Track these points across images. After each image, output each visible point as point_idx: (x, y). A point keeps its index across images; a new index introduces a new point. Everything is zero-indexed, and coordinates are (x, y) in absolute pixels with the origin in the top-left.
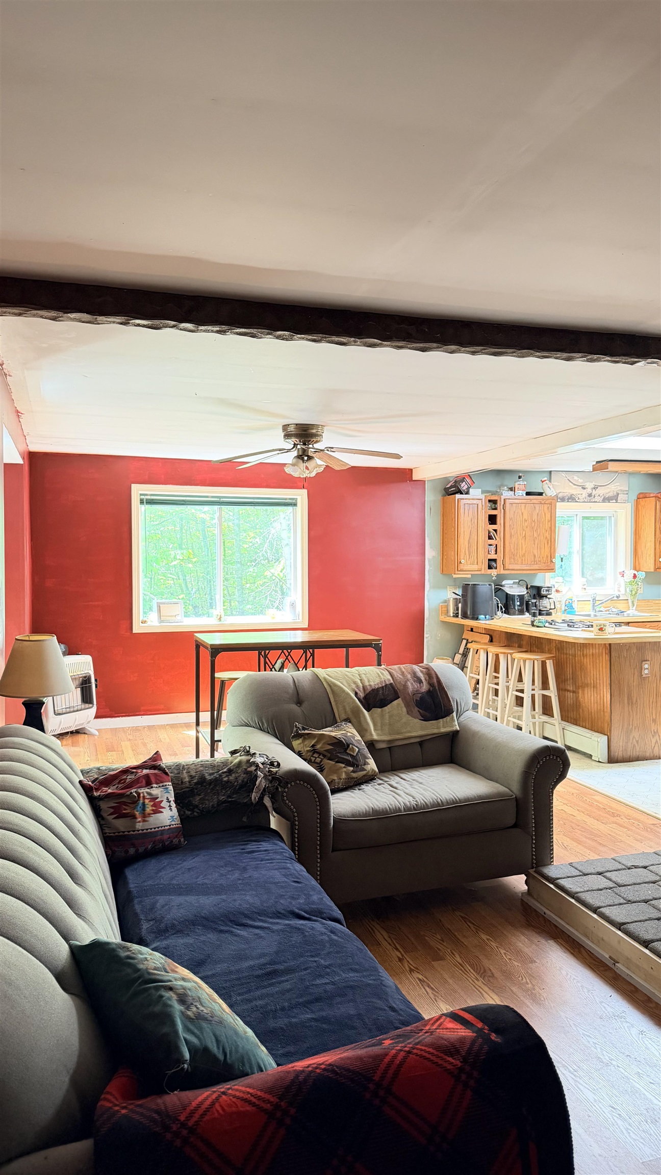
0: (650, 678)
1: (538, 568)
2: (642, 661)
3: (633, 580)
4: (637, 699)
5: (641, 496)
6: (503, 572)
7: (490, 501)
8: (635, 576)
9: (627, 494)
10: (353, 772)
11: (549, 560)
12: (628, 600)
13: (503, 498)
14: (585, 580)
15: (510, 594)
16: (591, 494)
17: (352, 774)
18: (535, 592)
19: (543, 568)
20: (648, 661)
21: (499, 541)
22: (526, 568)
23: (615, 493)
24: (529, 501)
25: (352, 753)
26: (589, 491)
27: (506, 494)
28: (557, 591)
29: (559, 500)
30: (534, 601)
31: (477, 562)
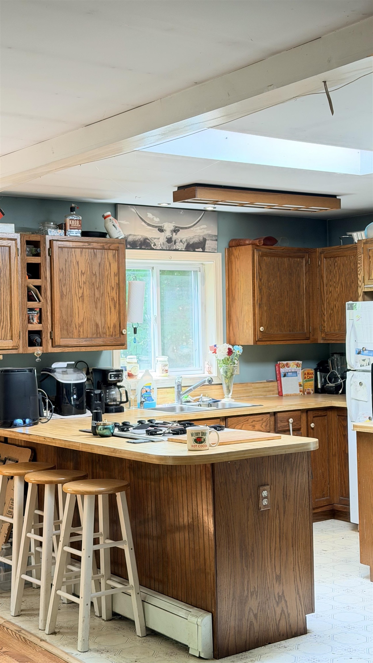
0: (271, 511)
1: (101, 343)
2: (259, 486)
3: (228, 357)
5: (234, 243)
6: (51, 350)
7: (28, 243)
8: (230, 352)
9: (216, 240)
11: (118, 332)
12: (221, 384)
13: (48, 238)
14: (165, 358)
15: (63, 383)
16: (171, 238)
18: (98, 378)
19: (109, 343)
20: (268, 485)
21: (45, 304)
22: (84, 343)
23: (201, 239)
24: (86, 244)
26: (168, 234)
27: (53, 234)
28: (130, 375)
29: (128, 246)
30: (98, 392)
31: (12, 336)
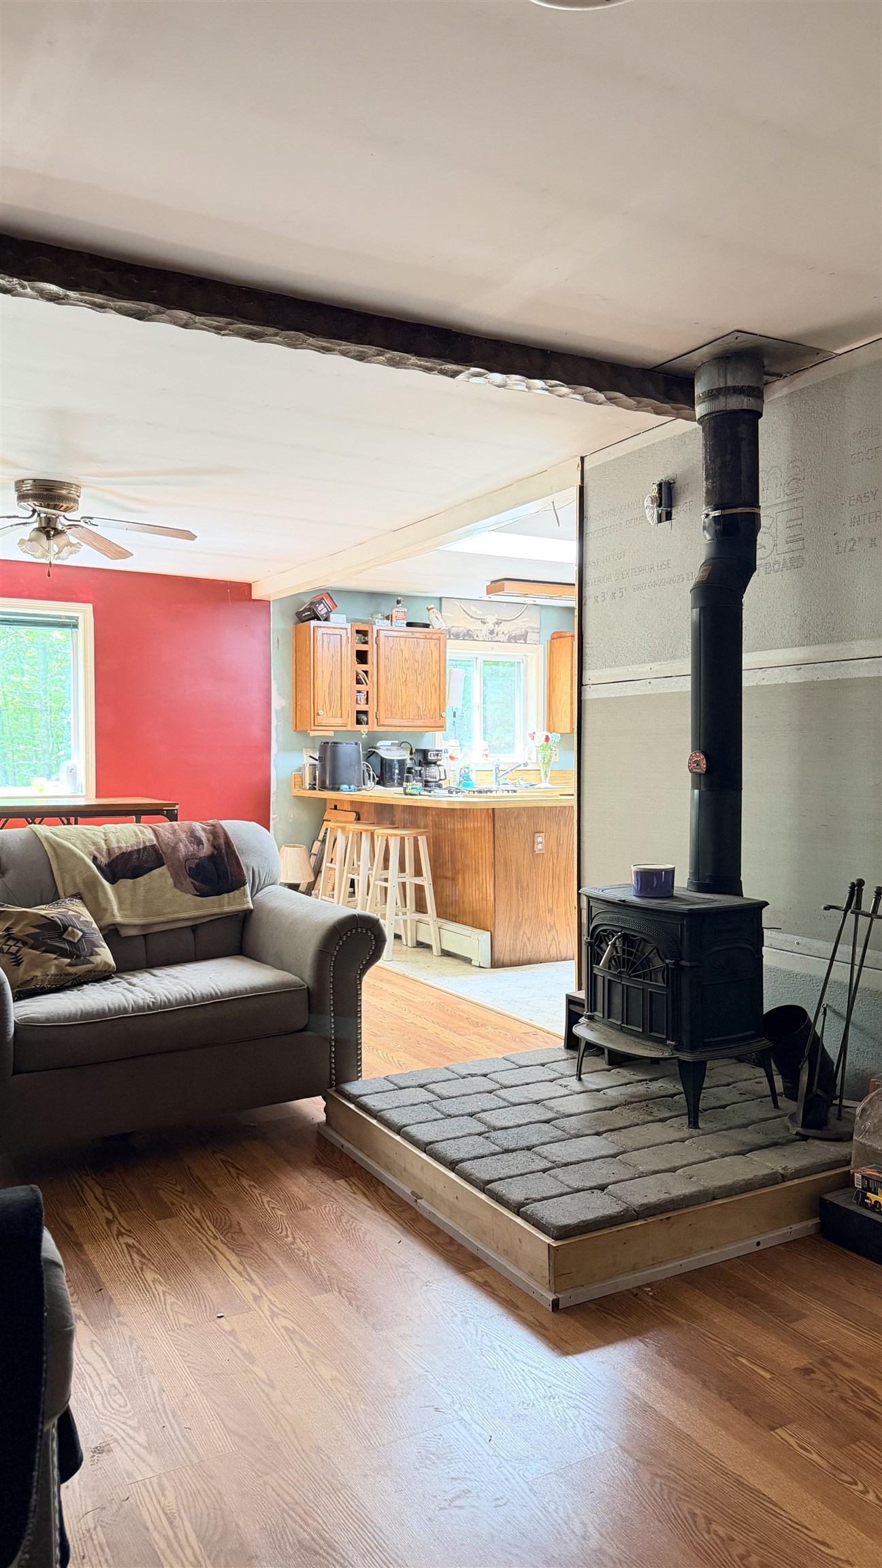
0: (545, 855)
1: (423, 725)
2: (535, 833)
3: (546, 743)
4: (528, 883)
5: (556, 636)
6: (376, 728)
7: (358, 632)
8: (547, 739)
9: (538, 633)
10: (70, 965)
11: (438, 715)
12: (539, 770)
13: (375, 628)
14: (486, 744)
15: (386, 759)
16: (493, 630)
17: (68, 968)
18: (419, 757)
19: (429, 724)
20: (543, 832)
21: (372, 686)
22: (406, 724)
23: (524, 632)
24: (410, 634)
25: (71, 939)
26: (491, 626)
27: (380, 624)
28: (452, 758)
29: (452, 637)
30: (418, 768)
31: (341, 715)
